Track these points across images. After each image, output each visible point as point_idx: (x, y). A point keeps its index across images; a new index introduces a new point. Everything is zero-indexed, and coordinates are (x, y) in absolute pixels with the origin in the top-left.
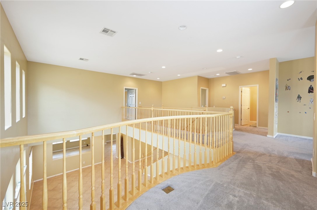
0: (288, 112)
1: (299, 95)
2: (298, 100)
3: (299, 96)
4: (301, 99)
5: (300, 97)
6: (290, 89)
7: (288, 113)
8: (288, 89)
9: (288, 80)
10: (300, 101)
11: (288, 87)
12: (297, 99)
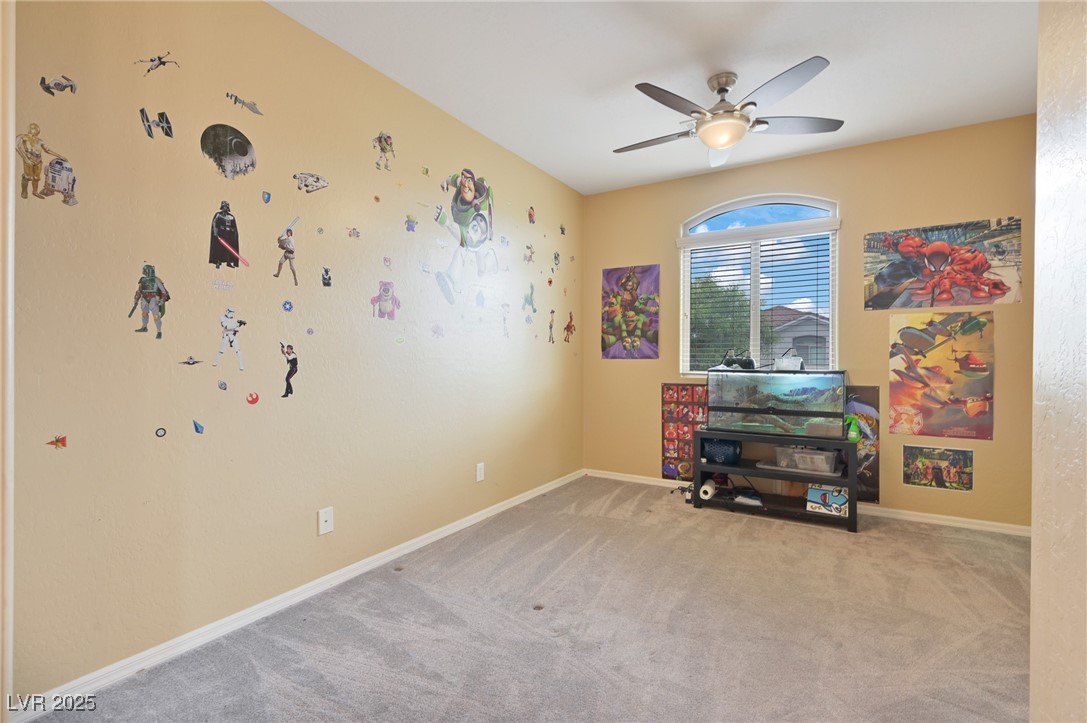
0: (60, 441)
1: (149, 271)
2: (146, 318)
3: (153, 279)
4: (162, 309)
5: (159, 293)
6: (68, 197)
7: (61, 450)
8: (49, 191)
9: (47, 89)
10: (159, 324)
11: (46, 159)
12: (139, 311)
